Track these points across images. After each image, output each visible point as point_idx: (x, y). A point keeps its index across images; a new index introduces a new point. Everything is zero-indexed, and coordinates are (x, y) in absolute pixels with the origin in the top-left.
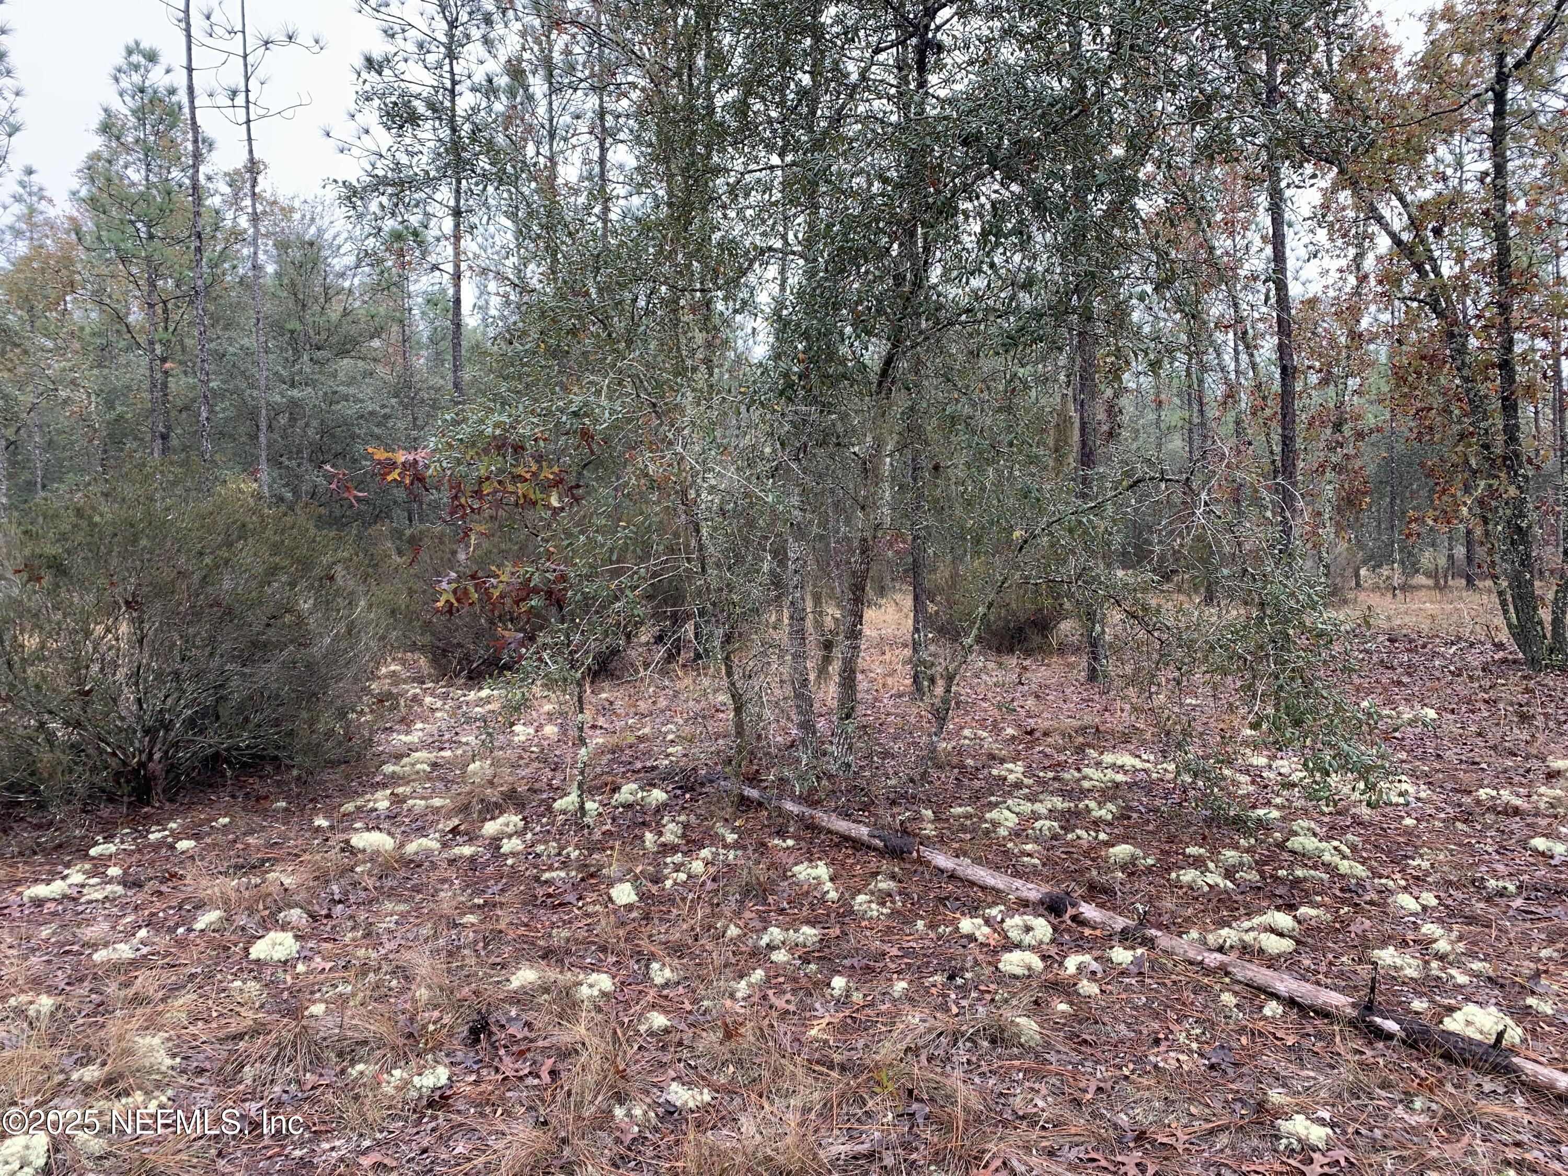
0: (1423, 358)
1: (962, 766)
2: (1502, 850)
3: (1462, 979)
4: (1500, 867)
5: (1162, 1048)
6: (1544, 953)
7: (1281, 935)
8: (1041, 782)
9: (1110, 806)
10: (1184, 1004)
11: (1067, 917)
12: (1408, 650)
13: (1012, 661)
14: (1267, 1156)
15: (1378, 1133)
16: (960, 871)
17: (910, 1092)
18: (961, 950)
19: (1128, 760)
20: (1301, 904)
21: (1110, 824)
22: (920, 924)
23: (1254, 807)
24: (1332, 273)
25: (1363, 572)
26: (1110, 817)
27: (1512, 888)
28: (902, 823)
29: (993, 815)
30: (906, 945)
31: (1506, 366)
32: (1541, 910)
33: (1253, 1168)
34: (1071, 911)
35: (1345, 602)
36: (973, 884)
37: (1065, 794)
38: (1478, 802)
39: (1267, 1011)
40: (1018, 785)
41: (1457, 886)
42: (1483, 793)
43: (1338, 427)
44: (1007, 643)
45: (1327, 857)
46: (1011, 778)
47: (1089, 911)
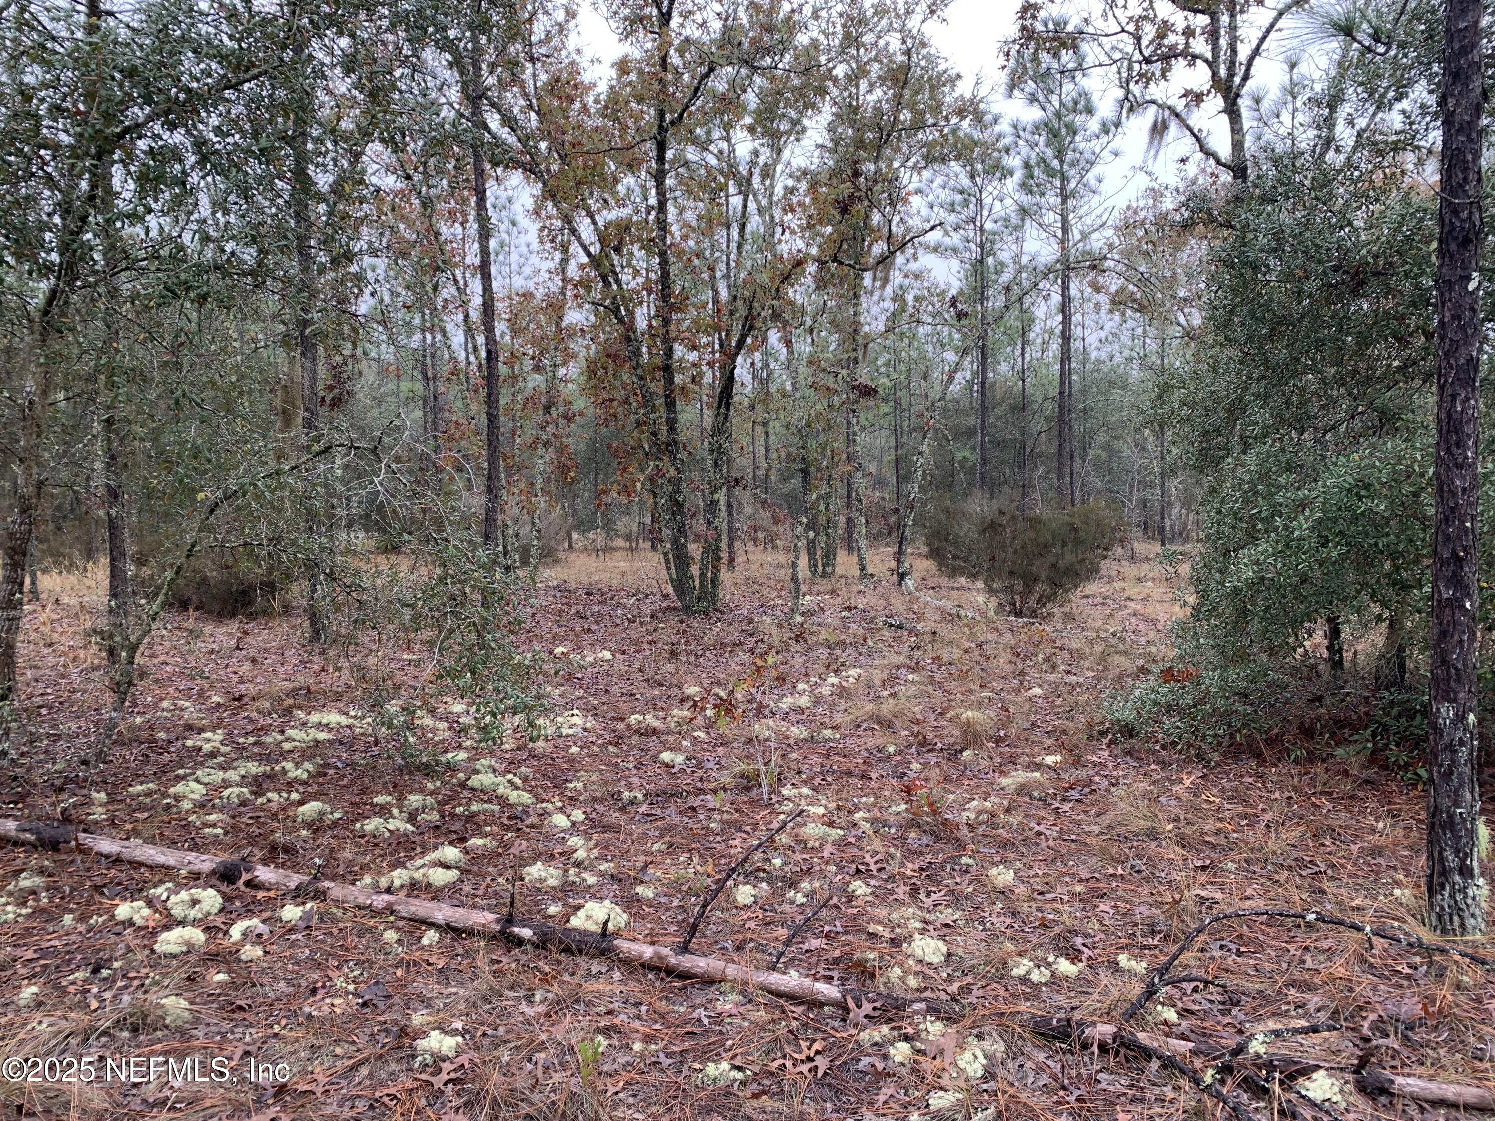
0: (608, 356)
1: (152, 742)
2: (640, 765)
3: (591, 880)
4: (636, 780)
5: (319, 997)
6: (656, 847)
7: (447, 867)
8: (240, 749)
9: (308, 766)
10: (347, 949)
11: (240, 883)
12: (600, 603)
13: (233, 627)
14: (402, 1077)
15: (501, 1030)
16: (126, 854)
17: (20, 1108)
18: (114, 938)
19: (333, 718)
20: (471, 836)
21: (305, 783)
22: (68, 919)
23: (446, 751)
24: (542, 273)
25: (575, 536)
26: (305, 776)
27: (640, 796)
28: (64, 810)
29: (179, 788)
30: (45, 945)
31: (667, 369)
32: (659, 812)
33: (386, 1091)
34: (245, 877)
35: (557, 561)
36: (141, 864)
37: (261, 758)
38: (629, 727)
39: (425, 941)
40: (213, 755)
41: (601, 800)
42: (634, 719)
43: (547, 409)
44: (230, 608)
45: (501, 790)
46: (207, 747)
47: (264, 874)
